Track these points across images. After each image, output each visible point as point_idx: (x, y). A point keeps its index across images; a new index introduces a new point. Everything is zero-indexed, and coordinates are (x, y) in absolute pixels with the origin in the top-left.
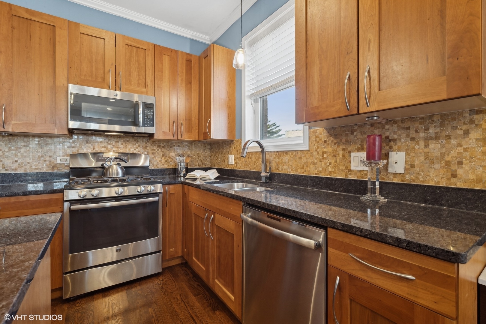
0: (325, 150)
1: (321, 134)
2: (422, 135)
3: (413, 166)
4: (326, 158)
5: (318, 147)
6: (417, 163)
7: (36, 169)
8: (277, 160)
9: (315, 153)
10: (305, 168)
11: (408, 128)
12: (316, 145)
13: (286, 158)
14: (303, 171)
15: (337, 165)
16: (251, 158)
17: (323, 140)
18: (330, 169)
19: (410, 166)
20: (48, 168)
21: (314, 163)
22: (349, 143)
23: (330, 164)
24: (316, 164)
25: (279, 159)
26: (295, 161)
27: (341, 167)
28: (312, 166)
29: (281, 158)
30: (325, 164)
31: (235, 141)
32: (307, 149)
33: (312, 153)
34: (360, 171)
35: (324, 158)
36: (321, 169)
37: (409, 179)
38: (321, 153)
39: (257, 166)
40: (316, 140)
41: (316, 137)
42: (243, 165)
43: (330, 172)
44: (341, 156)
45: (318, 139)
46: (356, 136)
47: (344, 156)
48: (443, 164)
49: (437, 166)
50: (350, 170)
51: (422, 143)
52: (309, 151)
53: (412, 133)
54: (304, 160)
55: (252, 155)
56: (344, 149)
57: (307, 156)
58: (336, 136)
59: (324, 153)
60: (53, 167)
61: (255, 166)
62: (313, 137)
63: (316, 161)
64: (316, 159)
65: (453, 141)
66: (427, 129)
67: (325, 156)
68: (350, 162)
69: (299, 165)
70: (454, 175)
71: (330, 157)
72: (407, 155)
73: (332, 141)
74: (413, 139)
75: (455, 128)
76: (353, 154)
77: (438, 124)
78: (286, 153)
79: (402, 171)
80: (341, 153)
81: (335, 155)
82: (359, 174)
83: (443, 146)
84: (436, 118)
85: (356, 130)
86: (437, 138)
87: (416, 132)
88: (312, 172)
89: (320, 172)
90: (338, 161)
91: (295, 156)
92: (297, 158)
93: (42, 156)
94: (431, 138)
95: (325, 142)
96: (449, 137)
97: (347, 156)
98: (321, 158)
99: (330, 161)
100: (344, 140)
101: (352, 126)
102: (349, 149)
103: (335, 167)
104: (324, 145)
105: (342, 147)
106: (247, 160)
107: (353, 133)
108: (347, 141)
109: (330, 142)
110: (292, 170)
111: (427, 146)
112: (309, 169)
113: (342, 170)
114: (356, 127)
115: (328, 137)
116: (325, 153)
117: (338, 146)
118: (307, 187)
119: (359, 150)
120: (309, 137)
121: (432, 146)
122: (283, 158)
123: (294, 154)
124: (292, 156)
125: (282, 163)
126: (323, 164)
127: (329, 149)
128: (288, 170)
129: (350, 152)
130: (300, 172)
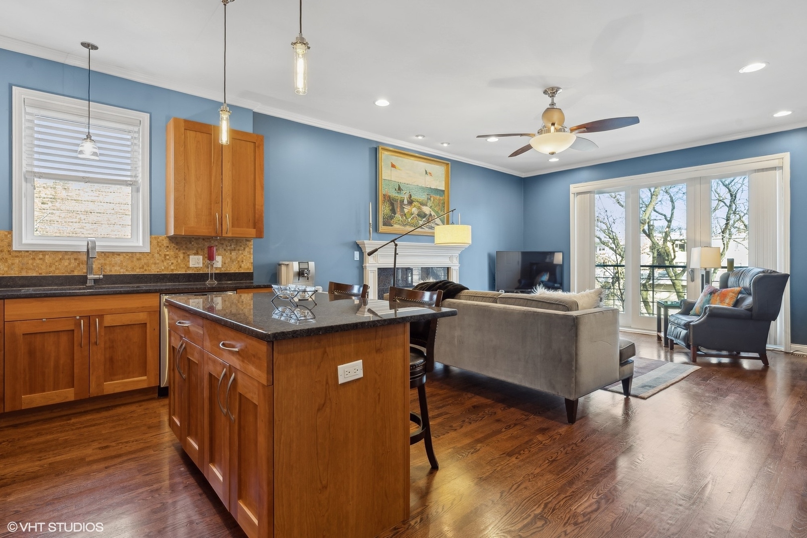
0: (167, 253)
1: (163, 240)
2: (229, 248)
3: (225, 263)
4: (168, 259)
5: (160, 251)
6: (226, 262)
8: (102, 261)
9: (156, 255)
10: (145, 267)
11: (223, 244)
12: (158, 249)
13: (118, 259)
14: (142, 270)
15: (178, 264)
17: (165, 245)
18: (172, 268)
19: (224, 263)
21: (155, 264)
22: (188, 249)
23: (172, 263)
24: (158, 264)
25: (105, 260)
26: (132, 262)
27: (182, 266)
28: (153, 266)
29: (108, 259)
30: (168, 264)
32: (149, 251)
33: (153, 255)
34: (196, 267)
35: (166, 259)
36: (163, 268)
37: (223, 271)
38: (163, 256)
40: (158, 245)
41: (158, 242)
42: (17, 269)
43: (172, 270)
44: (182, 258)
45: (160, 244)
46: (193, 245)
47: (184, 258)
48: (237, 262)
49: (235, 263)
50: (189, 267)
51: (229, 252)
52: (150, 253)
53: (225, 246)
54: (143, 261)
56: (184, 253)
57: (148, 257)
58: (177, 243)
59: (165, 255)
62: (155, 242)
63: (158, 262)
64: (158, 260)
65: (240, 252)
66: (231, 246)
67: (168, 257)
68: (189, 262)
69: (137, 265)
70: (241, 267)
71: (172, 258)
72: (223, 258)
73: (174, 247)
74: (225, 250)
75: (241, 246)
76: (191, 257)
77: (235, 244)
78: (119, 254)
79: (220, 266)
80: (181, 256)
81: (176, 257)
82: (195, 269)
83: (237, 254)
84: (234, 241)
85: (192, 241)
86: (235, 250)
87: (226, 246)
88: (154, 270)
89: (163, 270)
90: (179, 261)
91: (132, 257)
92: (135, 259)
94: (232, 250)
95: (168, 247)
96: (239, 250)
97: (186, 258)
98: (163, 259)
99: (172, 261)
100: (184, 247)
101: (190, 238)
102: (188, 253)
103: (177, 265)
104: (166, 249)
105: (182, 251)
106: (31, 261)
107: (191, 243)
108: (186, 247)
109: (172, 247)
110: (127, 270)
111: (231, 254)
112: (150, 268)
113: (183, 268)
114: (193, 239)
115: (170, 243)
116: (168, 255)
117: (179, 251)
118: (150, 283)
119: (197, 254)
120: (151, 242)
121: (232, 254)
122: (113, 259)
123: (130, 255)
124: (127, 257)
125: (110, 264)
126: (165, 264)
127: (171, 253)
128: (122, 270)
129: (189, 255)
130: (138, 272)
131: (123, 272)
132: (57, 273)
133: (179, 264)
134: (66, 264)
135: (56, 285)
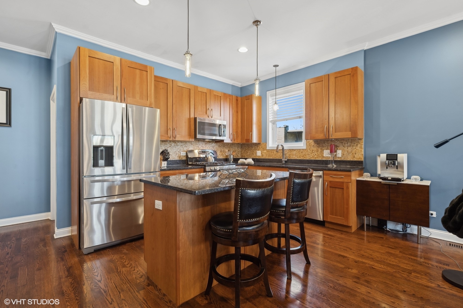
0: (313, 149)
1: (311, 143)
2: (346, 145)
3: (344, 155)
5: (310, 148)
6: (345, 154)
7: (174, 158)
8: (289, 153)
9: (309, 150)
10: (304, 156)
11: (342, 143)
13: (294, 152)
16: (273, 152)
17: (312, 145)
18: (316, 157)
19: (343, 154)
20: (178, 158)
21: (308, 154)
22: (323, 146)
23: (315, 154)
24: (309, 154)
25: (290, 153)
26: (299, 153)
28: (307, 155)
29: (292, 152)
30: (313, 155)
31: (261, 144)
32: (306, 148)
34: (327, 157)
36: (311, 157)
37: (343, 159)
38: (311, 150)
39: (277, 156)
40: (309, 145)
41: (309, 144)
42: (268, 156)
43: (316, 158)
44: (320, 151)
45: (310, 145)
46: (326, 144)
47: (321, 151)
48: (352, 154)
49: (350, 155)
50: (323, 157)
51: (346, 148)
52: (306, 149)
53: (343, 144)
54: (304, 153)
55: (274, 151)
56: (321, 149)
57: (305, 152)
58: (318, 144)
59: (312, 150)
60: (180, 157)
61: (276, 156)
63: (309, 153)
65: (354, 147)
66: (347, 143)
67: (313, 151)
68: (324, 153)
69: (301, 155)
70: (354, 157)
71: (316, 152)
72: (342, 151)
73: (316, 146)
74: (344, 146)
75: (354, 143)
77: (350, 142)
78: (295, 150)
79: (340, 156)
80: (320, 150)
81: (317, 151)
82: (327, 158)
83: (352, 149)
84: (350, 140)
85: (325, 142)
86: (350, 146)
87: (345, 144)
88: (308, 158)
89: (311, 158)
90: (319, 153)
91: (299, 151)
92: (300, 152)
93: (176, 152)
94: (349, 146)
95: (313, 146)
96: (353, 146)
97: (322, 151)
98: (311, 152)
100: (321, 146)
101: (324, 141)
103: (317, 156)
105: (320, 148)
106: (271, 153)
107: (324, 143)
108: (322, 146)
110: (297, 157)
111: (347, 148)
112: (306, 157)
113: (320, 157)
114: (326, 141)
115: (314, 144)
116: (314, 150)
117: (319, 148)
119: (327, 149)
120: (306, 144)
121: (349, 148)
123: (299, 150)
124: (298, 151)
125: (292, 155)
126: (312, 154)
127: (315, 149)
128: (296, 157)
129: (323, 150)
130: (302, 158)
131: (296, 158)
132: (277, 158)
133: (318, 155)
134: (279, 154)
135: (276, 162)
